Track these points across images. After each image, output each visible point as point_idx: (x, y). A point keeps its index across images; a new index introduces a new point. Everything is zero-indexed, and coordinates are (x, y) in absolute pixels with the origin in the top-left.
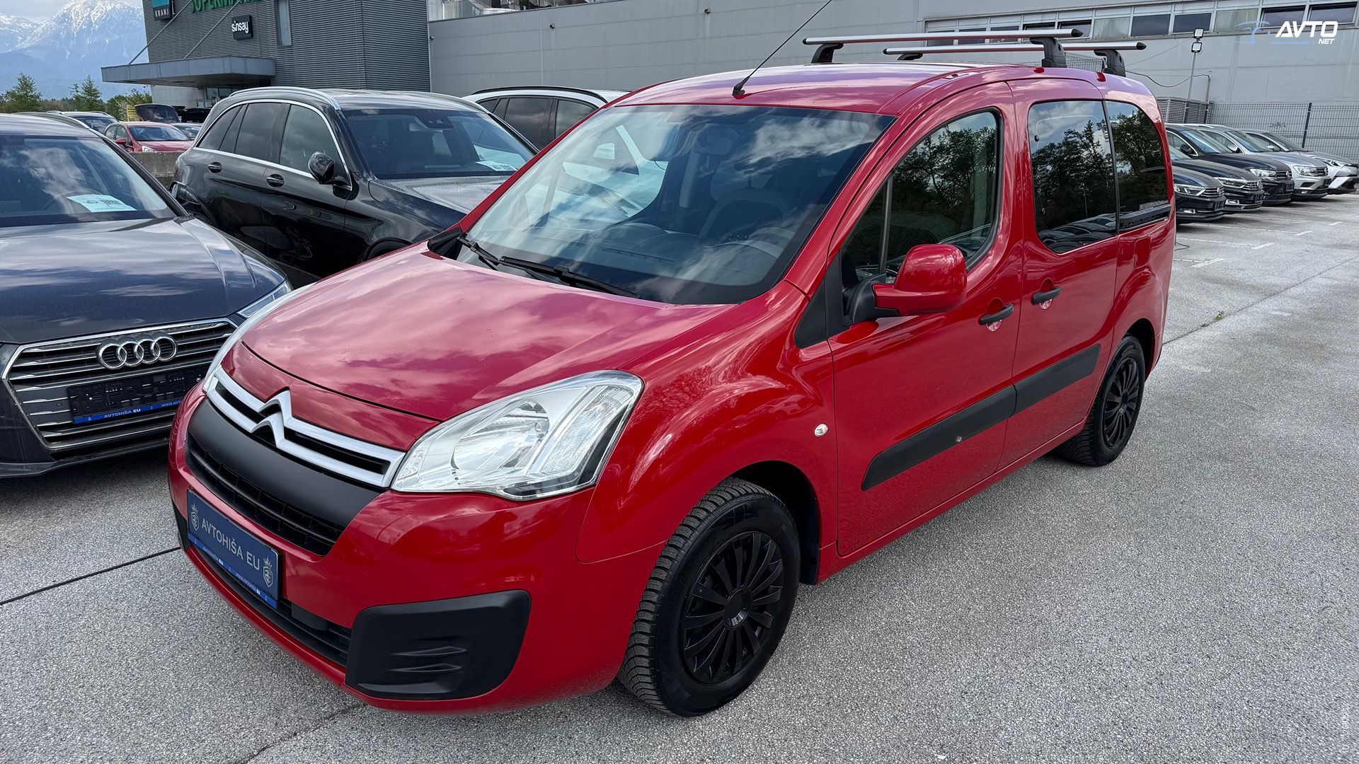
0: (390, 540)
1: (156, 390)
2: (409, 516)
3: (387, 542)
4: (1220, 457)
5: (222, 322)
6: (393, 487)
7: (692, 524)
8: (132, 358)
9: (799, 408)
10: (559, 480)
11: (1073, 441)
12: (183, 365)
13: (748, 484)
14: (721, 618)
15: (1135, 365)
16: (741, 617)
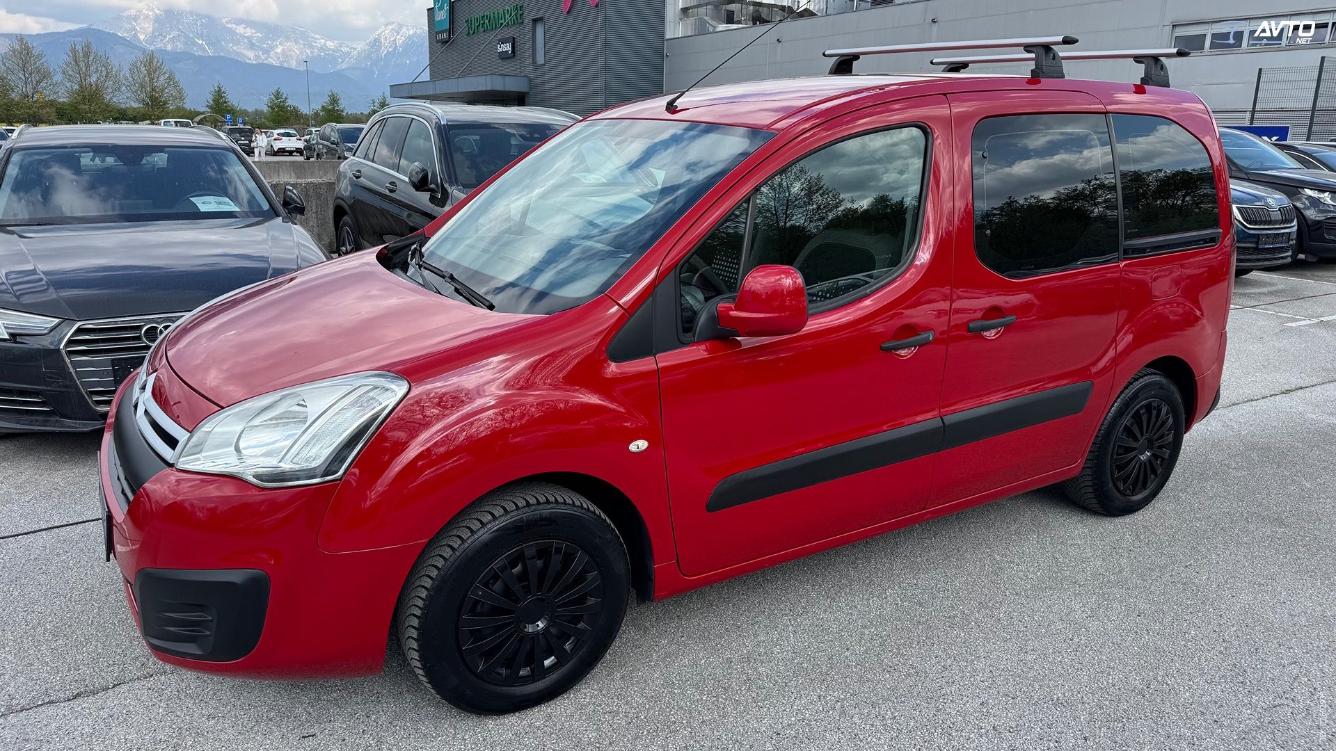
6: (177, 464)
14: (512, 623)
15: (1164, 410)
16: (541, 625)
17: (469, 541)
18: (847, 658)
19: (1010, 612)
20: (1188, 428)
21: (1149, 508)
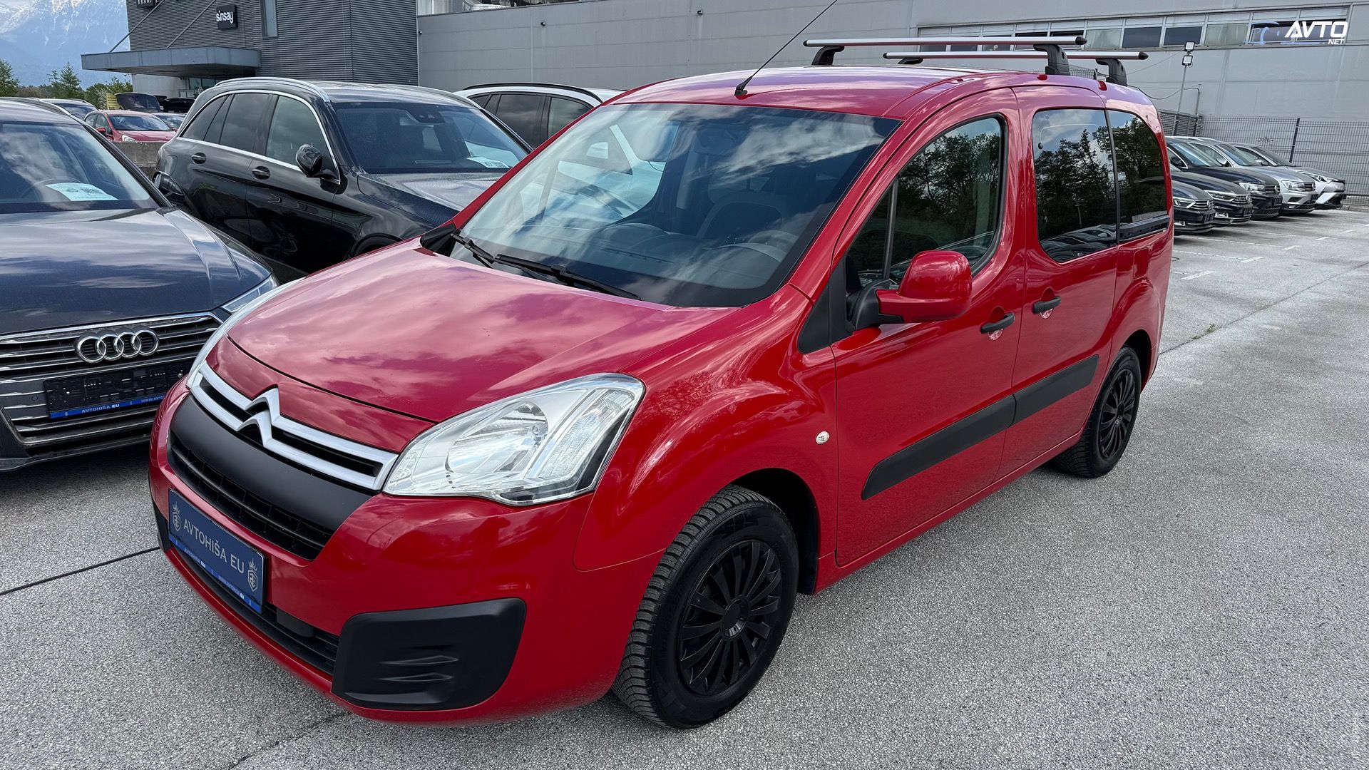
0: (380, 545)
1: (136, 385)
2: (401, 520)
3: (377, 546)
4: (1214, 470)
5: (206, 316)
6: (385, 490)
7: (691, 532)
8: (111, 351)
9: (798, 415)
10: (556, 485)
11: (1069, 452)
12: (165, 360)
13: (748, 491)
14: (719, 629)
15: (1131, 377)
16: (739, 627)
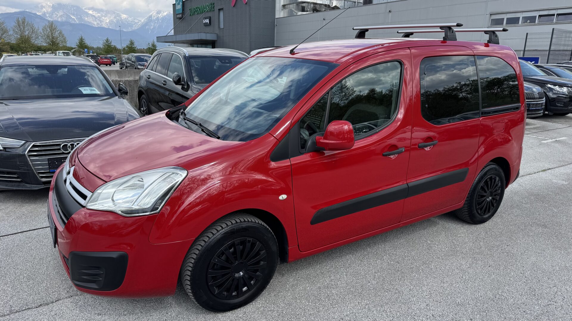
6: (87, 206)
8: (73, 149)
14: (229, 273)
15: (497, 179)
16: (241, 273)
17: (212, 238)
18: (369, 286)
19: (436, 266)
20: (507, 186)
21: (491, 220)
